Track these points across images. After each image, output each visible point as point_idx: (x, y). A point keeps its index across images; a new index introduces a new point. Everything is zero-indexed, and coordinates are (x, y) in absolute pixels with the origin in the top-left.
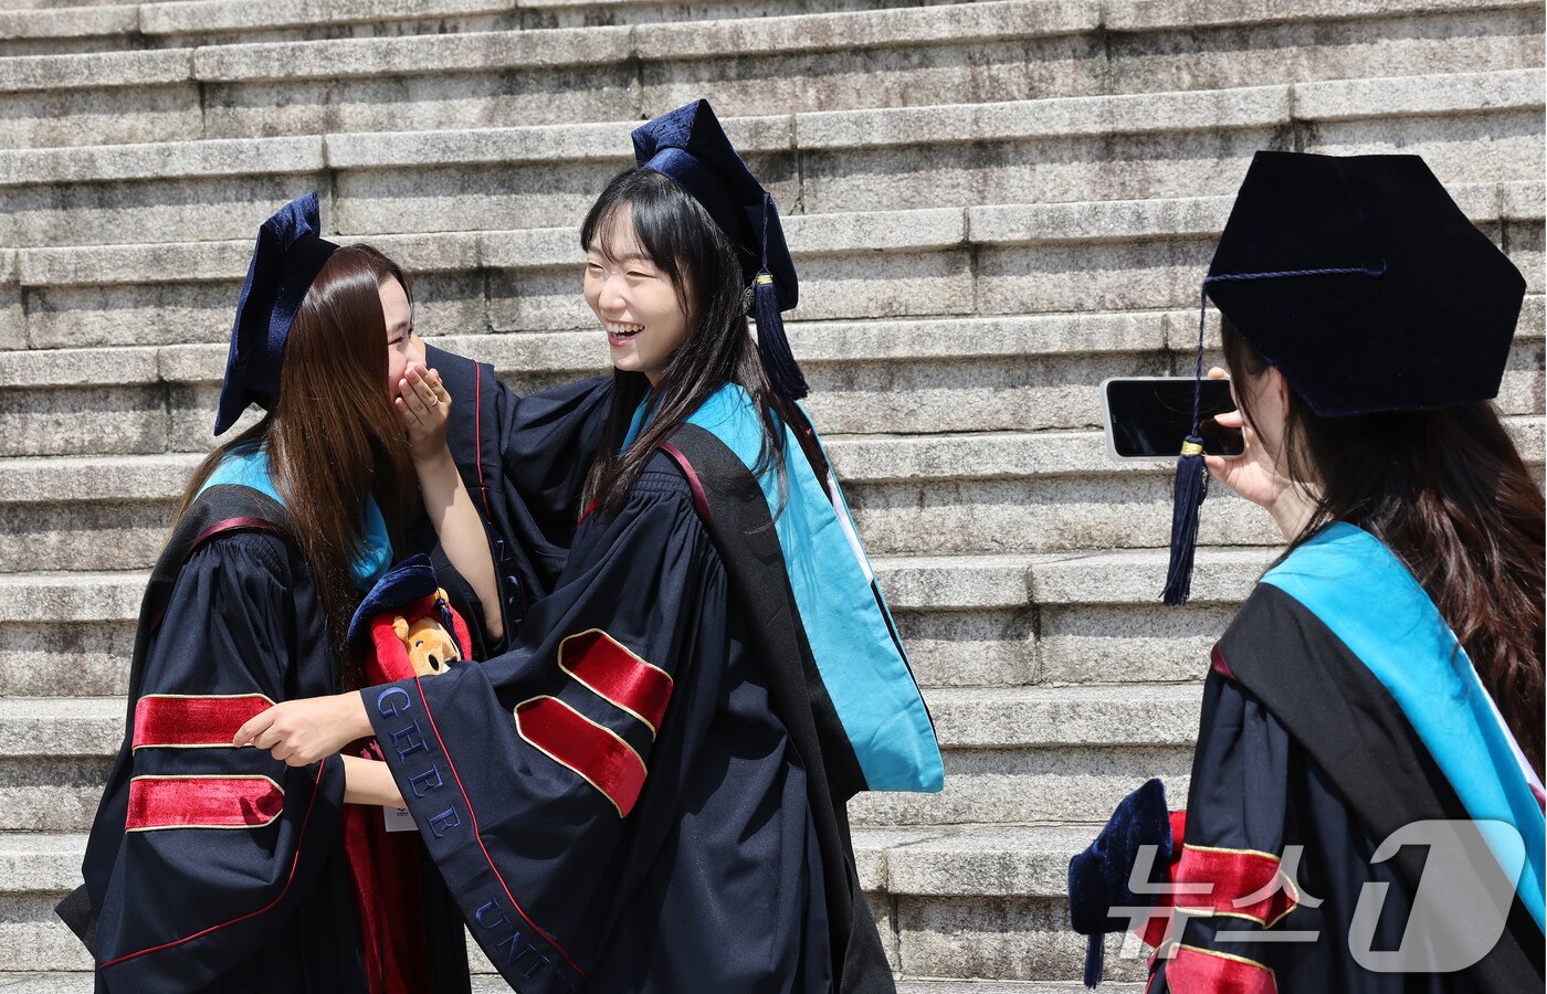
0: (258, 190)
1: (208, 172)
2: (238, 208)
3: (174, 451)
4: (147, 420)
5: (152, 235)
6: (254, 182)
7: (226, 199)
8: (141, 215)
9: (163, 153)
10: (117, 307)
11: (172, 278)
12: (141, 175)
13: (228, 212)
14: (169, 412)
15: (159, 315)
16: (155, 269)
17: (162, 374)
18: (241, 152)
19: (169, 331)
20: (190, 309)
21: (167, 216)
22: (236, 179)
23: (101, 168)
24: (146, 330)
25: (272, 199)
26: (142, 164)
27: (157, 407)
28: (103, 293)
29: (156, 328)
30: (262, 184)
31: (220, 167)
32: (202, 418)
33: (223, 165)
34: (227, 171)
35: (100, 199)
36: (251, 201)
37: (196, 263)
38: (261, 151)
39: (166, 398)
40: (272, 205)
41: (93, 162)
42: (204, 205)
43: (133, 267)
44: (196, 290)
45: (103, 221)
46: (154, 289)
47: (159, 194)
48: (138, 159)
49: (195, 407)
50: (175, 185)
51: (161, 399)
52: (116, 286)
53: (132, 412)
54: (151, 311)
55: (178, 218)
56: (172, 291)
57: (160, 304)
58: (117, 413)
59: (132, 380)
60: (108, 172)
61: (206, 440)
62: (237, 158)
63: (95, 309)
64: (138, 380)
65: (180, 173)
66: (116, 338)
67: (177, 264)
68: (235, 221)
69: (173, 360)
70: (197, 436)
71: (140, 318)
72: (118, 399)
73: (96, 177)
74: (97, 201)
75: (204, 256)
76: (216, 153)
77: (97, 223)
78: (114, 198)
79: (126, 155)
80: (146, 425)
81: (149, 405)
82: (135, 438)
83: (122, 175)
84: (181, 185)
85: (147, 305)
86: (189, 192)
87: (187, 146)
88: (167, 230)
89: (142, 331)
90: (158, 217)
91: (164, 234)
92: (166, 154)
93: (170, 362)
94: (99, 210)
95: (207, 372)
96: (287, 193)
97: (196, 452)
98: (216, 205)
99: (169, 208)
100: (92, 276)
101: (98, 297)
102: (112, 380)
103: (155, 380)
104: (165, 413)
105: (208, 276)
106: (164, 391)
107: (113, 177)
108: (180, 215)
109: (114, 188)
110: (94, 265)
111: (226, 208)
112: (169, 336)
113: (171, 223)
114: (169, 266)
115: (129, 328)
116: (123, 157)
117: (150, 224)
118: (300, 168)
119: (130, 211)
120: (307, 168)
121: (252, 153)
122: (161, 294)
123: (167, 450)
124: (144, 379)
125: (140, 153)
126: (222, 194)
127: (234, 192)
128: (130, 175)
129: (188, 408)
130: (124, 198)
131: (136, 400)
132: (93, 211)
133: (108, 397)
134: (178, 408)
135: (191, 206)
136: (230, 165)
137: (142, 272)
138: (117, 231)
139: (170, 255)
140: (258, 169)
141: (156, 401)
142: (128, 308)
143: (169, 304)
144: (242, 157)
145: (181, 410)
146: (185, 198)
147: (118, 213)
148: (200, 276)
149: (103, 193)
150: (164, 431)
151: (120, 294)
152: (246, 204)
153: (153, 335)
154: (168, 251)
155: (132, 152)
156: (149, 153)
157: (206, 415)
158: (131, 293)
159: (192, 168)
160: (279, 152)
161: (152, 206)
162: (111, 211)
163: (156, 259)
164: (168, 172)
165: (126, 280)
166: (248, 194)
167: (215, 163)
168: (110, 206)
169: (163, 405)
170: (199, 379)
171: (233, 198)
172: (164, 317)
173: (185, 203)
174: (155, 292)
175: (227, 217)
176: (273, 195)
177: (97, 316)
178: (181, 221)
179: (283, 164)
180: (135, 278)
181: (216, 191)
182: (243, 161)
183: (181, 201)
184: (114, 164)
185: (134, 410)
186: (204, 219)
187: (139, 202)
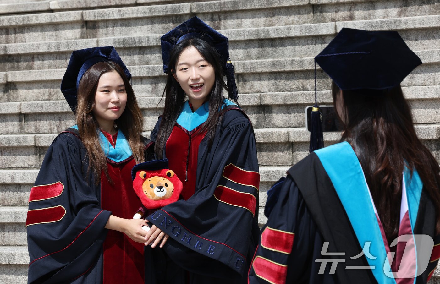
0: (317, 41)
1: (301, 35)
2: (311, 47)
3: (266, 128)
4: (258, 117)
5: (287, 56)
6: (316, 38)
7: (308, 44)
8: (283, 50)
9: (288, 29)
10: (263, 80)
11: (278, 70)
12: (282, 36)
13: (308, 48)
14: (264, 115)
15: (275, 83)
16: (273, 67)
17: (261, 102)
18: (311, 28)
19: (278, 88)
20: (284, 81)
21: (291, 50)
22: (311, 37)
23: (271, 34)
24: (272, 88)
25: (321, 44)
26: (282, 33)
27: (261, 113)
28: (259, 76)
29: (274, 87)
30: (319, 39)
31: (305, 34)
32: (274, 117)
33: (306, 32)
34: (307, 34)
35: (272, 44)
36: (315, 44)
37: (285, 66)
38: (317, 28)
39: (264, 110)
40: (321, 46)
41: (269, 32)
42: (302, 46)
43: (267, 67)
44: (286, 74)
45: (273, 51)
46: (274, 74)
47: (288, 42)
48: (281, 31)
49: (272, 113)
50: (293, 39)
51: (262, 111)
52: (262, 73)
53: (254, 115)
54: (273, 81)
55: (294, 50)
56: (279, 75)
57: (276, 79)
58: (250, 115)
59: (253, 104)
60: (273, 35)
61: (275, 124)
62: (310, 30)
63: (257, 81)
64: (254, 104)
65: (293, 35)
66: (263, 90)
67: (279, 66)
68: (311, 51)
69: (264, 98)
70: (272, 123)
71: (270, 84)
72: (250, 110)
73: (269, 37)
74: (271, 45)
75: (287, 63)
76: (304, 29)
77: (271, 52)
78: (276, 44)
79: (278, 30)
80: (258, 119)
81: (258, 113)
82: (255, 123)
83: (277, 37)
84: (295, 40)
85: (272, 79)
86: (297, 42)
87: (296, 27)
88: (291, 54)
89: (271, 88)
90: (288, 50)
91: (290, 56)
92: (289, 29)
93: (263, 98)
94: (271, 48)
95: (274, 102)
96: (326, 42)
97: (272, 128)
98: (305, 46)
99: (292, 47)
100: (255, 70)
101: (258, 77)
102: (247, 104)
103: (259, 104)
104: (263, 115)
105: (288, 70)
106: (263, 108)
107: (274, 37)
108: (295, 49)
109: (275, 41)
110: (256, 66)
111: (308, 47)
112: (278, 90)
113: (292, 52)
114: (277, 67)
115: (267, 87)
116: (277, 31)
117: (286, 53)
118: (328, 33)
119: (280, 48)
120: (331, 33)
121: (314, 29)
122: (276, 76)
123: (264, 127)
124: (256, 104)
125: (282, 29)
126: (307, 42)
127: (310, 42)
128: (279, 36)
129: (270, 113)
130: (278, 44)
131: (255, 111)
132: (270, 48)
133: (247, 110)
134: (267, 113)
135: (298, 46)
136: (308, 33)
137: (269, 68)
138: (276, 55)
139: (277, 63)
140: (316, 34)
141: (261, 111)
142: (267, 80)
143: (278, 79)
144: (311, 30)
145: (268, 114)
146: (296, 44)
147: (277, 49)
148: (286, 70)
149: (272, 43)
150: (263, 121)
151: (264, 76)
152: (314, 45)
153: (274, 89)
154: (277, 62)
155: (280, 29)
156: (284, 29)
157: (275, 116)
158: (268, 75)
159: (297, 34)
160: (322, 28)
161: (286, 47)
162: (275, 48)
163: (274, 64)
164: (290, 35)
165: (265, 71)
166: (314, 42)
167: (304, 32)
168: (275, 47)
169: (263, 113)
170: (272, 104)
171: (310, 43)
172: (277, 83)
173: (296, 45)
174: (274, 75)
175: (308, 50)
176: (322, 43)
177: (258, 83)
178: (295, 51)
179: (324, 32)
180: (267, 70)
181: (305, 41)
182: (312, 31)
183: (295, 45)
184: (274, 33)
185: (255, 114)
186: (301, 51)
187: (283, 45)
